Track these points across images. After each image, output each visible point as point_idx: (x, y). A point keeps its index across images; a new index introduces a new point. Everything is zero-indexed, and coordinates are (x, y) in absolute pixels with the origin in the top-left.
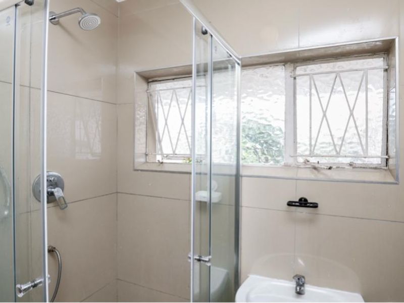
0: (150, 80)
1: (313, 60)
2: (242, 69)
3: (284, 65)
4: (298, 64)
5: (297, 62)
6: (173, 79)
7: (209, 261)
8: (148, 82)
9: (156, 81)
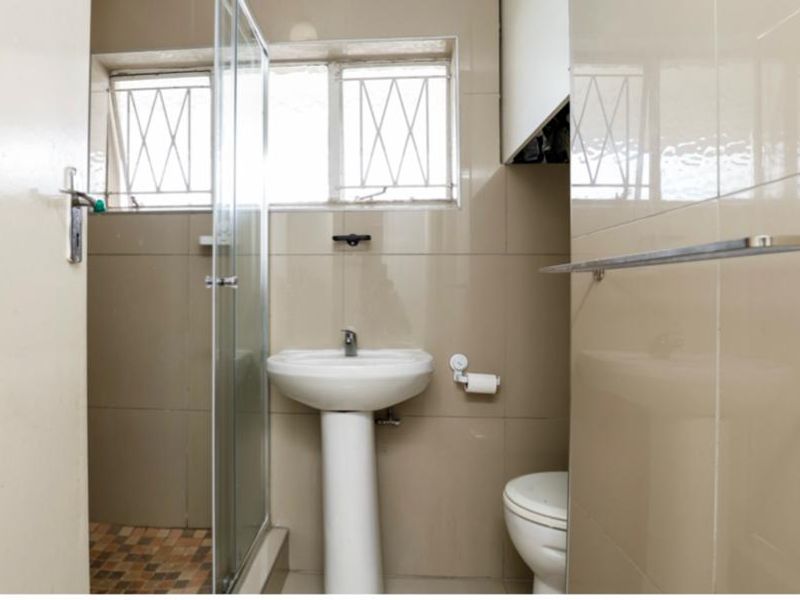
0: (115, 73)
1: (365, 61)
2: (270, 66)
3: (327, 65)
4: (343, 66)
5: (344, 62)
6: (157, 74)
7: (235, 283)
8: (111, 77)
9: (126, 75)
